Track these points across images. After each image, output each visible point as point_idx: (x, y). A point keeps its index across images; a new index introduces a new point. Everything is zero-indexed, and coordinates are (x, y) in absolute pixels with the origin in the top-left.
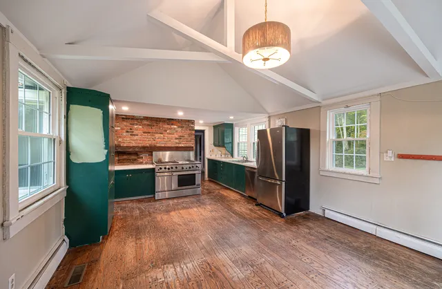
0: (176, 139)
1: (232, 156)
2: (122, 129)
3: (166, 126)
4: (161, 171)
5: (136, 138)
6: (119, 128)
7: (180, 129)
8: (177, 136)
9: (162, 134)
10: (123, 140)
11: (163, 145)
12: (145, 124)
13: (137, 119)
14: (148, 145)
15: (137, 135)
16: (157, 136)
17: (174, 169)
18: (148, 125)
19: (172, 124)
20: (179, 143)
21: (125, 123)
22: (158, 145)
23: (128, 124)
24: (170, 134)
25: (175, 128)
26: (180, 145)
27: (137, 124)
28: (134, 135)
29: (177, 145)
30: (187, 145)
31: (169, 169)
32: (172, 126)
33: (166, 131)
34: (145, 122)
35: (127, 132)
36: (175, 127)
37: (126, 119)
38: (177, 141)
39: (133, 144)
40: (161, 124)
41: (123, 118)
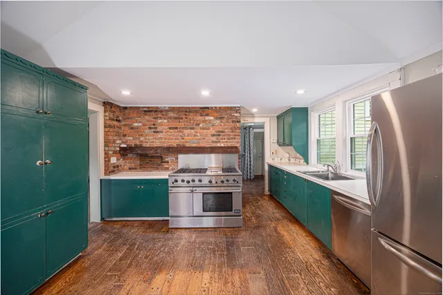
0: (213, 135)
1: (307, 162)
2: (144, 125)
3: (199, 118)
4: (175, 184)
5: (160, 135)
6: (140, 124)
7: (218, 122)
8: (214, 132)
9: (193, 129)
10: (146, 139)
11: (195, 145)
12: (170, 118)
13: (161, 111)
14: (175, 145)
15: (162, 132)
16: (186, 132)
17: (197, 182)
18: (175, 118)
19: (207, 115)
20: (216, 142)
21: (147, 117)
22: (187, 145)
23: (151, 119)
24: (203, 129)
25: (210, 121)
26: (218, 145)
27: (161, 118)
28: (157, 132)
29: (214, 145)
30: (229, 145)
31: (188, 182)
32: (207, 118)
33: (198, 125)
34: (171, 114)
35: (150, 128)
36: (212, 118)
37: (149, 111)
38: (214, 139)
39: (157, 144)
40: (191, 116)
41: (145, 111)
